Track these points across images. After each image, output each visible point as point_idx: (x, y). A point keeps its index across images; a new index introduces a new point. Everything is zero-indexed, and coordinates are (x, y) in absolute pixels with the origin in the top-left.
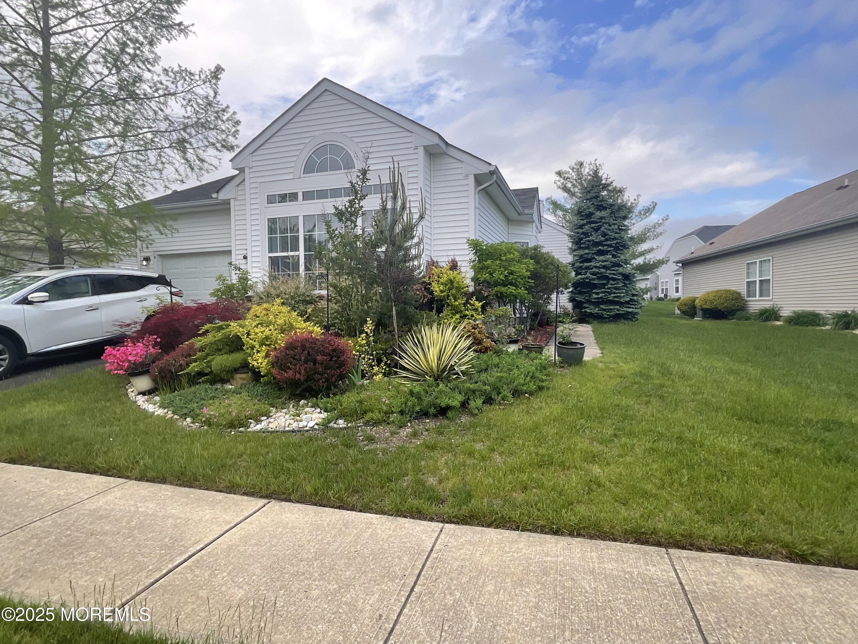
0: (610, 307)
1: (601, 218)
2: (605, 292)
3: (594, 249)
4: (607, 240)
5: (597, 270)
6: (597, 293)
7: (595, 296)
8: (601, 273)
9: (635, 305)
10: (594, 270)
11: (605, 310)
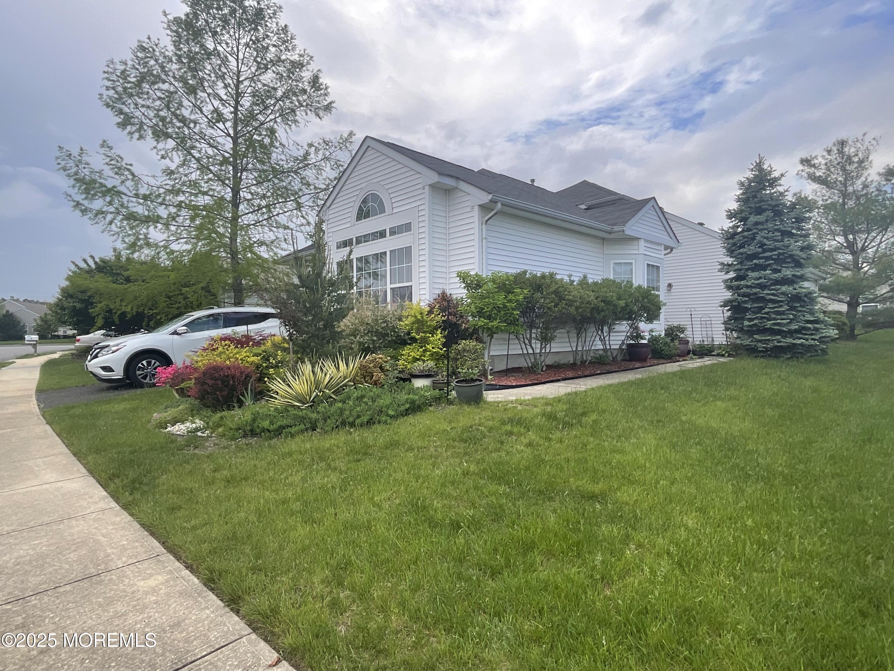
0: (769, 338)
1: (757, 223)
2: (762, 318)
3: (748, 263)
4: (764, 251)
5: (748, 290)
6: (750, 320)
7: (746, 323)
8: (755, 294)
9: (812, 334)
10: (744, 290)
11: (760, 341)
